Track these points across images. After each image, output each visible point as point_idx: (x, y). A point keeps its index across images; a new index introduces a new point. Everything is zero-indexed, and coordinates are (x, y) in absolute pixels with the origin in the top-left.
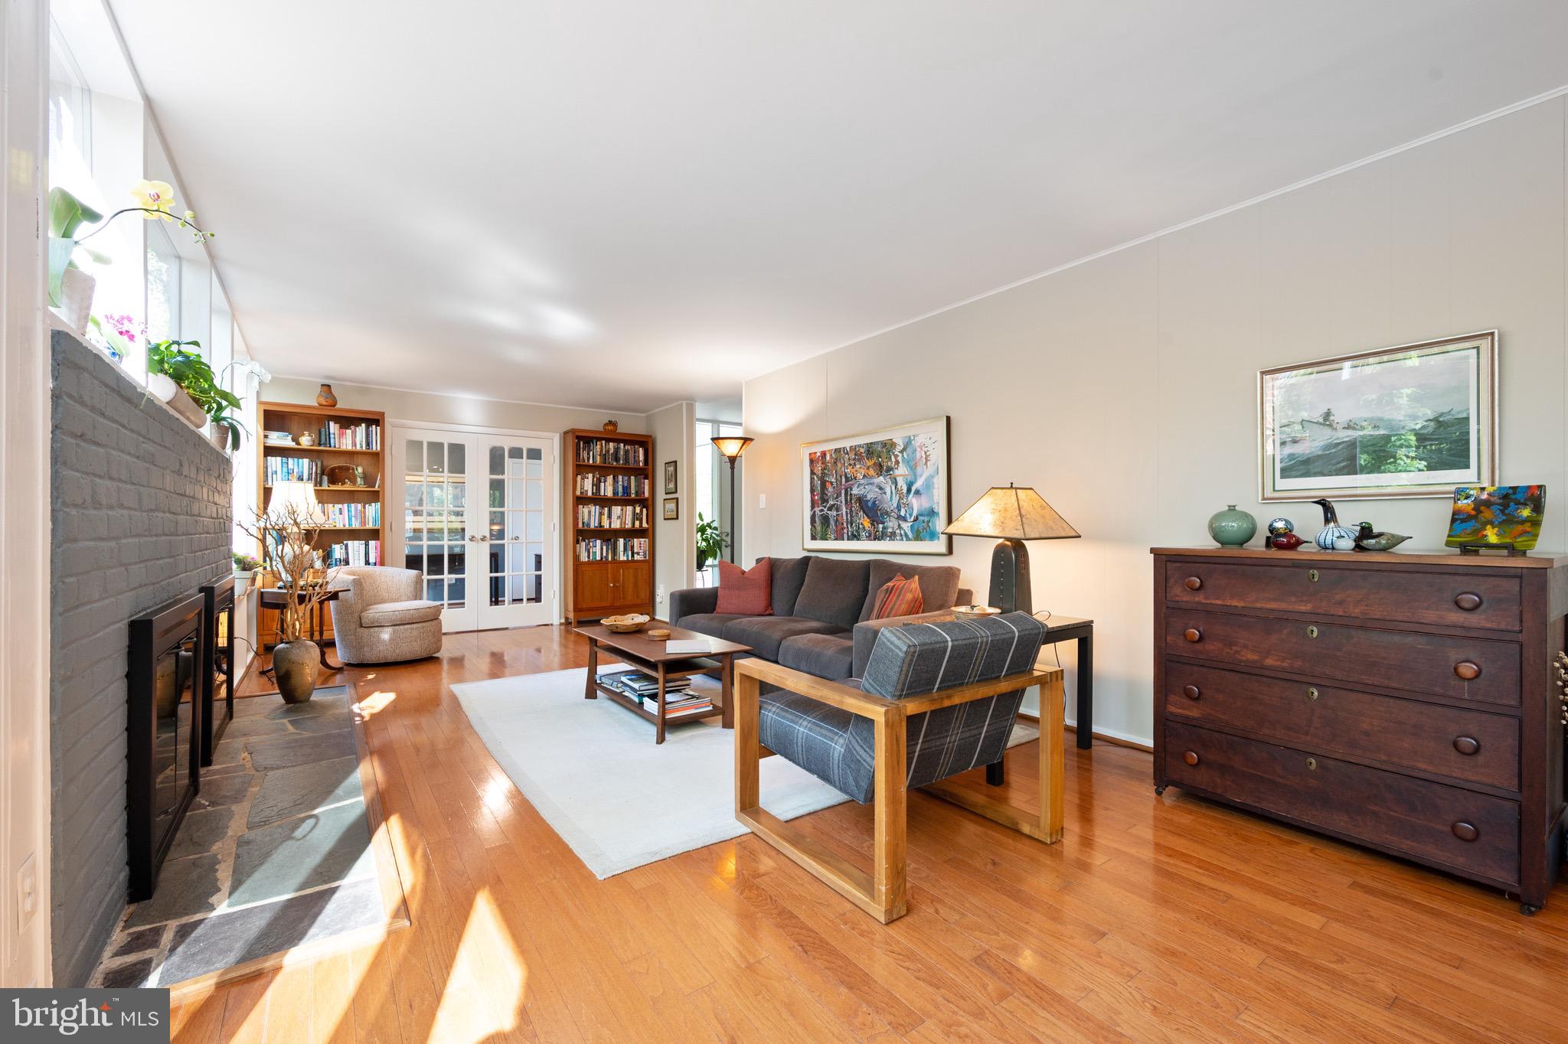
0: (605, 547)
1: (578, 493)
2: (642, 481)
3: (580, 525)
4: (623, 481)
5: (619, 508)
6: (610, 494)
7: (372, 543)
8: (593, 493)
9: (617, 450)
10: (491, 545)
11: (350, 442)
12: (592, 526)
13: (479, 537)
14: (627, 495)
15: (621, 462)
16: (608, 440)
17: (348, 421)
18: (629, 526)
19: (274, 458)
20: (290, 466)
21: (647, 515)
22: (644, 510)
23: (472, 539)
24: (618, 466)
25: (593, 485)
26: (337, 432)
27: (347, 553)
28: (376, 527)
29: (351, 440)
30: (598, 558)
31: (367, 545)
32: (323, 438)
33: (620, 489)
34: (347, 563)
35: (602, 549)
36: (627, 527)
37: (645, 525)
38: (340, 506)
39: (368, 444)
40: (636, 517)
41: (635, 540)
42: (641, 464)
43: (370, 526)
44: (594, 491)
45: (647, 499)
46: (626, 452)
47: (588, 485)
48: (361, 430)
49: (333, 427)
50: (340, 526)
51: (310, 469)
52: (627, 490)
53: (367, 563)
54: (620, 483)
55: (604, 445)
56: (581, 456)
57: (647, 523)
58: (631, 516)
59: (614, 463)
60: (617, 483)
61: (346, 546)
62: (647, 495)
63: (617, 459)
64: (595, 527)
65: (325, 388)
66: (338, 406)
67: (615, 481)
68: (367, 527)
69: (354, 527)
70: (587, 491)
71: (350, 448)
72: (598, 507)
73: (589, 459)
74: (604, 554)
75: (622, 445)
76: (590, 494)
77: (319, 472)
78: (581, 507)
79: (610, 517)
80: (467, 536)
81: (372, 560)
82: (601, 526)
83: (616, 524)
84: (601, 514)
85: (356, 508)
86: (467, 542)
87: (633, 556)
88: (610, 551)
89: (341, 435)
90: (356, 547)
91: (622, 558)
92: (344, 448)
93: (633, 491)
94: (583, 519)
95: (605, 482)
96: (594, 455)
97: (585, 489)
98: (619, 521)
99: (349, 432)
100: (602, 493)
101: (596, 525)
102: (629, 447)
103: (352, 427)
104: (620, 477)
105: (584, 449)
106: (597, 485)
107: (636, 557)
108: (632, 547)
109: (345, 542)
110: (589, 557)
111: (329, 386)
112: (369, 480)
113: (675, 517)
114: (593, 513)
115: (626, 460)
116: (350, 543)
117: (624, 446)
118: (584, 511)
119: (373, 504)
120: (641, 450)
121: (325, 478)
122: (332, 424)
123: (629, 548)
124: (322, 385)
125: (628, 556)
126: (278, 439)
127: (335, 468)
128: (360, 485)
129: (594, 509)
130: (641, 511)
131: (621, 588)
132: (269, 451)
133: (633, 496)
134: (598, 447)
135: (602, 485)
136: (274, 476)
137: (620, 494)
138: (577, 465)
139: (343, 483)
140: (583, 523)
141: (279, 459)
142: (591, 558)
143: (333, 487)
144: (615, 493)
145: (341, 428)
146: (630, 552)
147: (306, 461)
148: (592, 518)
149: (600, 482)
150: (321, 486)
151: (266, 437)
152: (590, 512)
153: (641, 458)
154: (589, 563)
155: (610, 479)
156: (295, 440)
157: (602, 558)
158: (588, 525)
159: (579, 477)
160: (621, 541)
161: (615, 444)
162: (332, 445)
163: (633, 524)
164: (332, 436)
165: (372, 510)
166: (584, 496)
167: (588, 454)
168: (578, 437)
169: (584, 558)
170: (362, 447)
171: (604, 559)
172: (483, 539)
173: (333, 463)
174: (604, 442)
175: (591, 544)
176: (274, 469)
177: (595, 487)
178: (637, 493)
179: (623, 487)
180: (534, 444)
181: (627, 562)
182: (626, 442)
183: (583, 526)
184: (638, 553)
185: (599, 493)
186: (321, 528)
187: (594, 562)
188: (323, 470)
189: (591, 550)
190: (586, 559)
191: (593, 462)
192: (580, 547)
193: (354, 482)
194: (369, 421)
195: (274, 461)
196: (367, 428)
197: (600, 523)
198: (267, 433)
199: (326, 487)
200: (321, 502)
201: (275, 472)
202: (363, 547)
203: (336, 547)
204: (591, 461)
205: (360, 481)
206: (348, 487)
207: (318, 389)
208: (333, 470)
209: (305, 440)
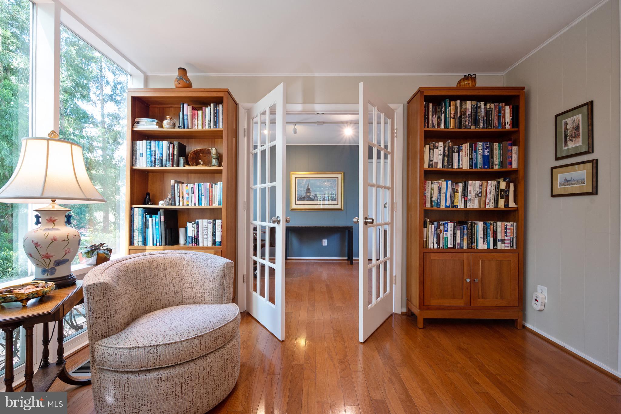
0: (458, 232)
1: (426, 166)
2: (509, 147)
3: (428, 205)
4: (483, 149)
5: (478, 183)
6: (465, 165)
7: (219, 222)
8: (444, 166)
9: (476, 110)
11: (200, 123)
12: (443, 206)
14: (488, 167)
15: (481, 125)
16: (464, 98)
18: (490, 205)
19: (141, 142)
20: (153, 149)
21: (515, 191)
22: (512, 185)
24: (477, 130)
25: (444, 156)
26: (190, 114)
27: (198, 232)
28: (221, 207)
29: (202, 121)
30: (450, 245)
31: (214, 224)
32: (181, 121)
33: (480, 159)
35: (455, 234)
36: (487, 206)
37: (512, 204)
38: (192, 185)
39: (216, 123)
40: (501, 194)
41: (499, 224)
42: (507, 126)
43: (216, 205)
44: (446, 163)
45: (516, 171)
46: (488, 112)
48: (209, 110)
49: (187, 109)
50: (192, 206)
51: (169, 150)
52: (487, 160)
54: (480, 152)
55: (458, 105)
56: (430, 122)
57: (515, 201)
58: (493, 193)
59: (473, 127)
60: (476, 151)
61: (197, 224)
62: (514, 166)
63: (476, 121)
64: (446, 207)
65: (181, 71)
66: (192, 88)
67: (473, 149)
68: (213, 206)
69: (203, 206)
70: (437, 163)
71: (200, 127)
72: (450, 183)
73: (439, 124)
74: (458, 241)
75: (483, 103)
76: (440, 166)
77: (176, 153)
78: (429, 182)
79: (465, 194)
82: (454, 206)
83: (474, 204)
84: (454, 191)
85: (205, 187)
87: (495, 244)
88: (465, 237)
89: (193, 116)
90: (205, 224)
91: (482, 246)
92: (195, 128)
93: (496, 161)
94: (431, 197)
95: (459, 152)
96: (447, 118)
97: (435, 160)
98: (477, 200)
99: (200, 112)
100: (455, 166)
101: (448, 204)
102: (492, 106)
103: (204, 108)
104: (480, 144)
105: (434, 112)
106: (448, 156)
107: (500, 246)
108: (495, 233)
109: (196, 221)
110: (438, 243)
111: (184, 70)
112: (220, 158)
113: (554, 194)
114: (443, 191)
115: (488, 122)
116: (200, 221)
117: (486, 105)
118: (433, 187)
119: (219, 183)
120: (508, 110)
121: (182, 159)
122: (185, 106)
123: (490, 233)
124: (179, 69)
125: (488, 244)
127: (198, 151)
128: (213, 166)
129: (445, 185)
130: (508, 187)
131: (480, 285)
132: (138, 135)
133: (496, 168)
134: (452, 107)
135: (456, 155)
136: (141, 158)
137: (479, 166)
138: (425, 133)
139: (197, 164)
140: (432, 202)
141: (144, 142)
142: (441, 245)
144: (473, 164)
145: (194, 109)
146: (492, 239)
147: (165, 143)
148: (443, 196)
149: (454, 152)
150: (178, 166)
151: (136, 122)
152: (440, 189)
153: (508, 118)
154: (438, 250)
155: (466, 147)
156: (160, 125)
157: (454, 245)
158: (438, 204)
159: (427, 147)
160: (480, 225)
161: (474, 103)
162: (186, 126)
163: (496, 203)
164: (186, 118)
166: (433, 169)
167: (439, 118)
168: (427, 99)
169: (432, 244)
170: (210, 127)
171: (457, 247)
174: (458, 102)
175: (441, 227)
176: (141, 152)
177: (446, 159)
178: (501, 164)
179: (483, 157)
181: (488, 251)
182: (487, 99)
183: (432, 206)
184: (503, 241)
185: (452, 165)
186: (177, 206)
187: (446, 250)
188: (182, 151)
189: (441, 235)
190: (436, 246)
191: (445, 127)
192: (428, 231)
193: (208, 163)
194: (218, 101)
195: (142, 145)
196: (215, 107)
197: (452, 202)
198: (137, 119)
199: (181, 168)
200: (178, 182)
201: (142, 155)
202: (210, 226)
203: (189, 225)
204: (442, 126)
205: (214, 161)
206: (200, 167)
207: (176, 73)
208: (196, 153)
209: (167, 124)
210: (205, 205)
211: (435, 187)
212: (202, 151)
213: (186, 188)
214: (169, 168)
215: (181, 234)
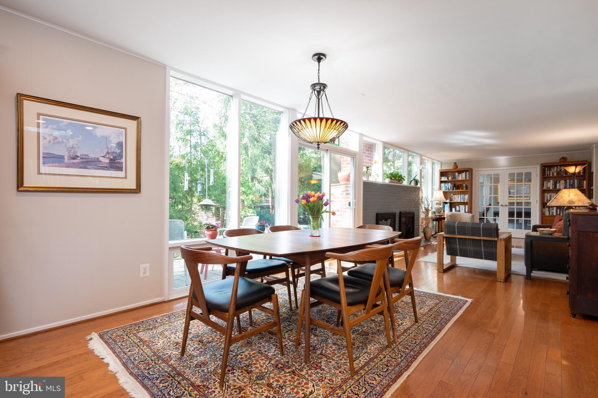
1: (545, 188)
2: (583, 181)
7: (467, 206)
8: (553, 188)
10: (509, 208)
11: (461, 178)
13: (504, 205)
16: (560, 165)
17: (460, 172)
20: (446, 185)
23: (502, 206)
25: (553, 185)
27: (460, 209)
29: (461, 177)
30: (555, 214)
31: (465, 207)
32: (454, 177)
34: (459, 211)
38: (458, 196)
39: (466, 178)
42: (582, 174)
43: (466, 201)
44: (554, 187)
45: (585, 189)
48: (464, 174)
49: (457, 174)
50: (458, 201)
51: (451, 186)
52: (572, 185)
53: (465, 212)
54: (568, 183)
56: (546, 174)
61: (460, 207)
62: (585, 187)
66: (458, 168)
68: (465, 201)
69: (461, 201)
70: (550, 187)
71: (461, 179)
73: (550, 174)
76: (551, 188)
77: (453, 186)
78: (546, 194)
80: (500, 204)
81: (466, 211)
85: (462, 196)
89: (459, 176)
90: (462, 207)
92: (459, 179)
94: (547, 198)
95: (559, 183)
96: (553, 172)
97: (549, 186)
99: (461, 175)
100: (558, 188)
103: (462, 173)
104: (568, 181)
105: (548, 171)
110: (549, 213)
111: (456, 163)
112: (467, 187)
114: (552, 196)
116: (460, 206)
119: (467, 195)
121: (455, 188)
122: (456, 173)
126: (444, 179)
127: (459, 185)
128: (464, 190)
132: (441, 182)
134: (555, 169)
138: (543, 177)
139: (459, 189)
142: (551, 214)
143: (457, 191)
145: (459, 174)
147: (450, 184)
149: (557, 183)
151: (441, 178)
154: (549, 216)
155: (562, 182)
156: (448, 179)
159: (545, 182)
162: (456, 179)
164: (456, 176)
165: (467, 197)
166: (547, 189)
167: (550, 172)
168: (543, 166)
169: (547, 214)
170: (464, 178)
172: (506, 206)
173: (458, 183)
174: (558, 166)
175: (551, 208)
177: (554, 186)
178: (579, 187)
180: (528, 171)
185: (556, 187)
186: (453, 202)
187: (553, 216)
188: (455, 186)
189: (551, 211)
190: (548, 215)
191: (552, 175)
192: (545, 210)
193: (462, 188)
194: (466, 171)
195: (443, 185)
196: (466, 173)
198: (441, 177)
199: (454, 191)
200: (454, 195)
201: (443, 187)
202: (464, 207)
203: (457, 207)
204: (551, 175)
205: (464, 188)
206: (460, 190)
207: (453, 164)
208: (458, 186)
209: (450, 178)
210: (462, 201)
211: (549, 195)
212: (460, 185)
213: (456, 196)
214: (451, 190)
215: (453, 209)
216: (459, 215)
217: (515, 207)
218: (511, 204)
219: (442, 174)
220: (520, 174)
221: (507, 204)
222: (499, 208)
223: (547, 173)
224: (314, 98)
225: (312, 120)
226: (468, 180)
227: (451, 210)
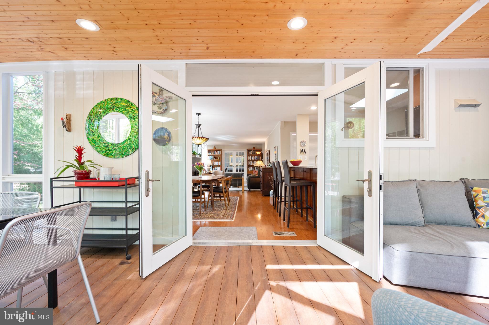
1: (248, 159)
2: (260, 157)
3: (249, 165)
6: (254, 159)
7: (220, 167)
13: (234, 166)
16: (253, 150)
17: (217, 151)
23: (234, 167)
28: (221, 165)
29: (217, 153)
32: (214, 153)
33: (256, 158)
34: (217, 170)
35: (252, 169)
39: (219, 153)
43: (219, 165)
47: (250, 158)
48: (218, 152)
49: (215, 152)
50: (216, 165)
54: (256, 157)
66: (216, 149)
71: (217, 154)
79: (254, 163)
81: (220, 170)
84: (252, 163)
85: (218, 163)
86: (233, 167)
88: (254, 169)
89: (216, 153)
90: (218, 168)
91: (256, 170)
96: (251, 153)
104: (256, 156)
106: (252, 158)
118: (249, 162)
126: (209, 154)
128: (219, 159)
129: (251, 162)
138: (248, 155)
143: (215, 160)
144: (255, 159)
147: (212, 156)
155: (254, 157)
156: (211, 154)
158: (250, 165)
165: (220, 163)
166: (250, 160)
168: (248, 150)
169: (249, 170)
172: (235, 167)
173: (216, 156)
180: (242, 152)
186: (214, 165)
187: (251, 171)
188: (214, 157)
192: (249, 168)
193: (218, 159)
195: (209, 157)
197: (252, 164)
199: (214, 160)
203: (216, 168)
206: (217, 160)
207: (214, 147)
208: (216, 157)
209: (212, 154)
210: (218, 165)
211: (250, 162)
213: (215, 163)
215: (214, 169)
216: (217, 172)
217: (241, 167)
218: (237, 166)
219: (209, 151)
220: (240, 153)
221: (236, 166)
222: (232, 168)
223: (249, 153)
224: (197, 129)
225: (197, 138)
226: (220, 155)
227: (213, 170)
